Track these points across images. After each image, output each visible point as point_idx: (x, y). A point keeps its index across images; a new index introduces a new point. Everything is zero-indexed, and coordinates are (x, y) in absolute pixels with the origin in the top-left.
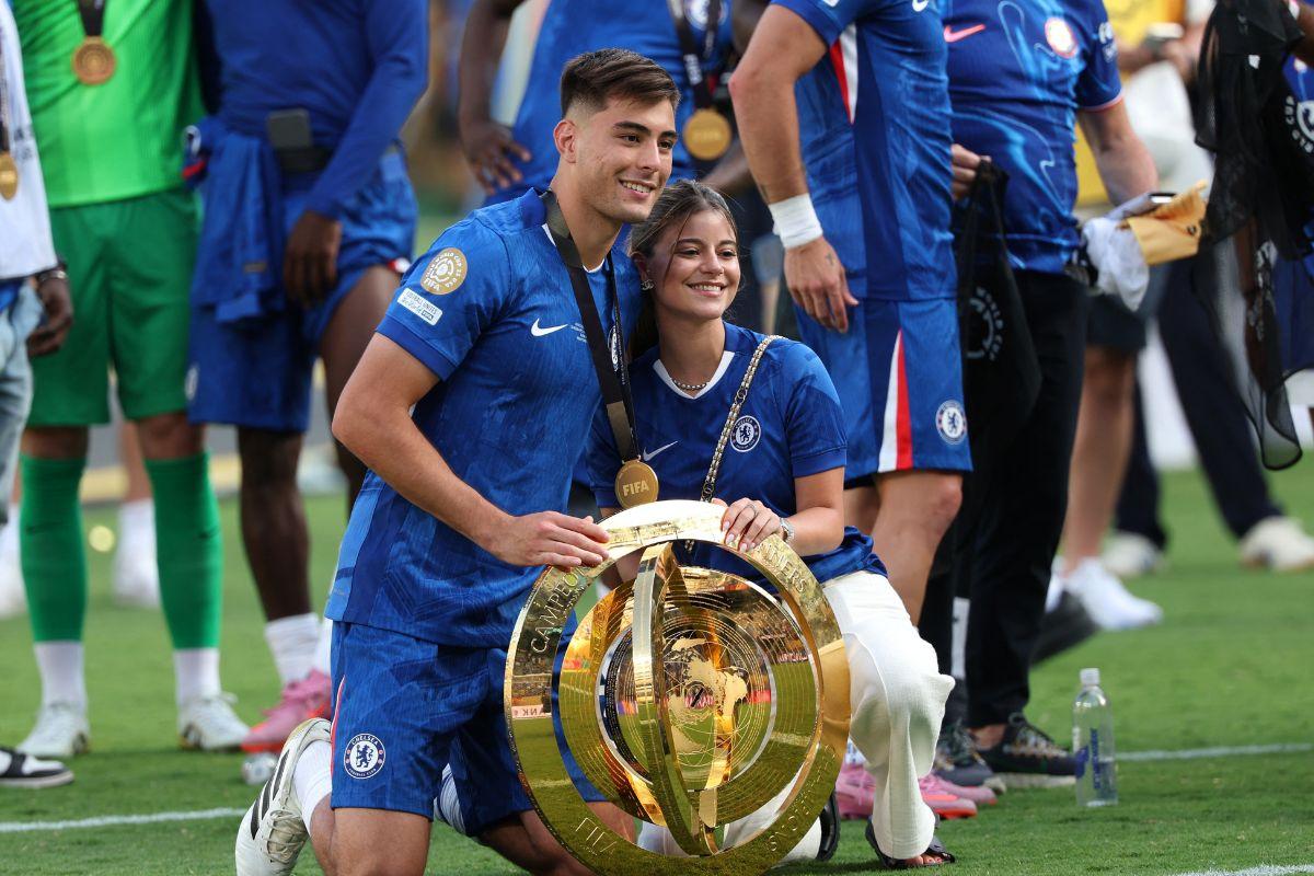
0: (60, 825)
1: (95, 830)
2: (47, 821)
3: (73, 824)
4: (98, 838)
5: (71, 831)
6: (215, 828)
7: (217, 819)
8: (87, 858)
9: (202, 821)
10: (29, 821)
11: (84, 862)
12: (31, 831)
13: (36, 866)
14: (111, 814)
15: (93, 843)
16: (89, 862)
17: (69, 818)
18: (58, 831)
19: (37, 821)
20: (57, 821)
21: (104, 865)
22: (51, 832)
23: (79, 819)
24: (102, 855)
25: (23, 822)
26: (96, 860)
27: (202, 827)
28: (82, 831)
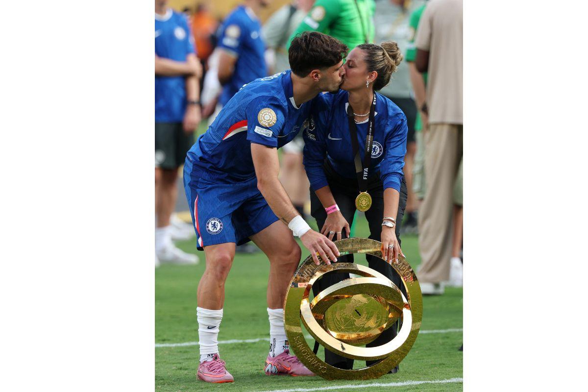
0: (174, 345)
1: (187, 347)
2: (170, 343)
3: (179, 345)
4: (188, 350)
5: (178, 347)
6: (231, 347)
7: (232, 344)
8: (183, 358)
9: (226, 344)
10: (163, 343)
11: (182, 359)
12: (163, 347)
13: (164, 360)
14: (193, 341)
15: (185, 352)
16: (184, 359)
17: (177, 343)
18: (173, 347)
19: (165, 343)
20: (173, 343)
21: (189, 360)
22: (170, 348)
23: (181, 343)
24: (189, 356)
25: (161, 343)
26: (186, 359)
27: (226, 346)
28: (182, 347)
